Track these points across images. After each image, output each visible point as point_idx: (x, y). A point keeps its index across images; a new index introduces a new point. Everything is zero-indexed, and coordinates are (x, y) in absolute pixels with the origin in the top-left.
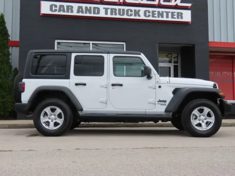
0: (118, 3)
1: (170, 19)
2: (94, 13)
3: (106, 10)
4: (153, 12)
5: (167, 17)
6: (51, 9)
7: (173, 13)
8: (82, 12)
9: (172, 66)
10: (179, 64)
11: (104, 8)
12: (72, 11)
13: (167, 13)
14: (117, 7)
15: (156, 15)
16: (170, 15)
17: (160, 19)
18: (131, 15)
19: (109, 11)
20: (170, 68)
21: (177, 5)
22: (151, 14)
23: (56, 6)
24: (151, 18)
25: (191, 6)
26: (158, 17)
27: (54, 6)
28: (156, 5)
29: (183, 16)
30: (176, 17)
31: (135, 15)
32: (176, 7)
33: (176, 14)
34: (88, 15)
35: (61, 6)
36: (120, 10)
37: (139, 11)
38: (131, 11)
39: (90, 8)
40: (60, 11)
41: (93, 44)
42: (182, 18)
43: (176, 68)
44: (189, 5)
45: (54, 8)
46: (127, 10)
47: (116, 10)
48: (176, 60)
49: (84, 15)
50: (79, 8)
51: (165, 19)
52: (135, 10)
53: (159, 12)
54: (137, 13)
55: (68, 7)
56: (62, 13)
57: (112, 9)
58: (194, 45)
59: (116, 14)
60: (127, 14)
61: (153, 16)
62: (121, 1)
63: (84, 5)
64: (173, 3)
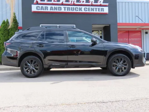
1: (97, 12)
2: (59, 10)
3: (65, 8)
4: (89, 8)
5: (96, 11)
6: (37, 9)
7: (99, 9)
8: (53, 10)
9: (99, 36)
10: (102, 36)
12: (47, 10)
13: (96, 9)
14: (70, 7)
15: (90, 10)
16: (97, 9)
17: (92, 12)
18: (78, 10)
19: (66, 9)
21: (101, 4)
22: (88, 9)
23: (39, 7)
24: (88, 12)
26: (92, 11)
28: (90, 5)
29: (104, 10)
30: (100, 10)
31: (80, 10)
32: (101, 5)
33: (100, 9)
34: (56, 11)
35: (42, 7)
36: (72, 8)
38: (78, 8)
39: (57, 7)
40: (41, 9)
41: (59, 26)
42: (103, 11)
44: (107, 4)
45: (38, 8)
46: (76, 8)
47: (70, 8)
49: (54, 11)
50: (51, 7)
51: (95, 12)
52: (79, 8)
53: (92, 8)
55: (45, 7)
56: (42, 11)
57: (68, 8)
58: (110, 25)
59: (70, 10)
60: (76, 10)
61: (89, 11)
62: (72, 3)
63: (53, 6)
64: (99, 4)
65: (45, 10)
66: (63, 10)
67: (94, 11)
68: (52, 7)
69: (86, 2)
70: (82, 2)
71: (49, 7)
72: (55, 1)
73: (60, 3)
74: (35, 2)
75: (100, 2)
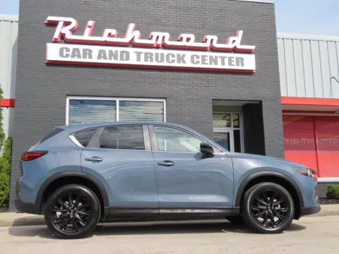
0: (155, 46)
1: (227, 66)
2: (122, 59)
3: (139, 54)
4: (203, 57)
5: (223, 63)
6: (61, 54)
8: (105, 58)
9: (231, 131)
10: (241, 129)
11: (135, 52)
12: (90, 57)
13: (223, 58)
14: (153, 51)
15: (208, 62)
16: (226, 60)
17: (213, 66)
18: (173, 61)
19: (142, 56)
20: (228, 134)
21: (235, 47)
22: (200, 60)
23: (68, 50)
24: (200, 65)
25: (255, 50)
26: (211, 64)
27: (65, 50)
28: (207, 48)
29: (245, 62)
30: (234, 63)
31: (179, 62)
32: (235, 50)
33: (234, 60)
34: (113, 61)
35: (75, 50)
36: (157, 54)
37: (184, 56)
38: (173, 56)
39: (116, 52)
40: (73, 56)
41: (120, 101)
42: (243, 65)
43: (237, 134)
44: (253, 47)
45: (65, 53)
46: (168, 55)
47: (151, 54)
48: (236, 123)
49: (108, 61)
50: (101, 52)
51: (219, 66)
52: (178, 55)
53: (211, 57)
54: (181, 59)
55: (85, 50)
56: (76, 59)
57: (146, 54)
58: (261, 102)
59: (152, 60)
60: (168, 61)
61: (203, 63)
62: (160, 42)
63: (107, 49)
64: (230, 45)
65: (85, 57)
66: (133, 61)
67: (216, 63)
68: (104, 51)
69: (196, 41)
70: (184, 39)
71: (95, 50)
72: (113, 36)
73: (127, 40)
74: (56, 35)
75: (234, 41)
